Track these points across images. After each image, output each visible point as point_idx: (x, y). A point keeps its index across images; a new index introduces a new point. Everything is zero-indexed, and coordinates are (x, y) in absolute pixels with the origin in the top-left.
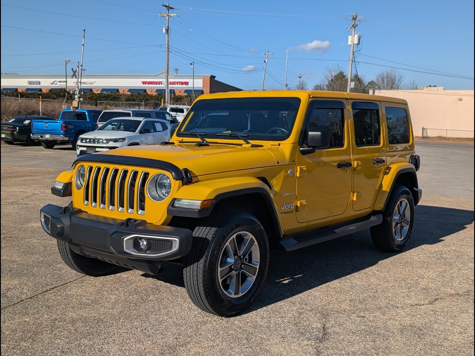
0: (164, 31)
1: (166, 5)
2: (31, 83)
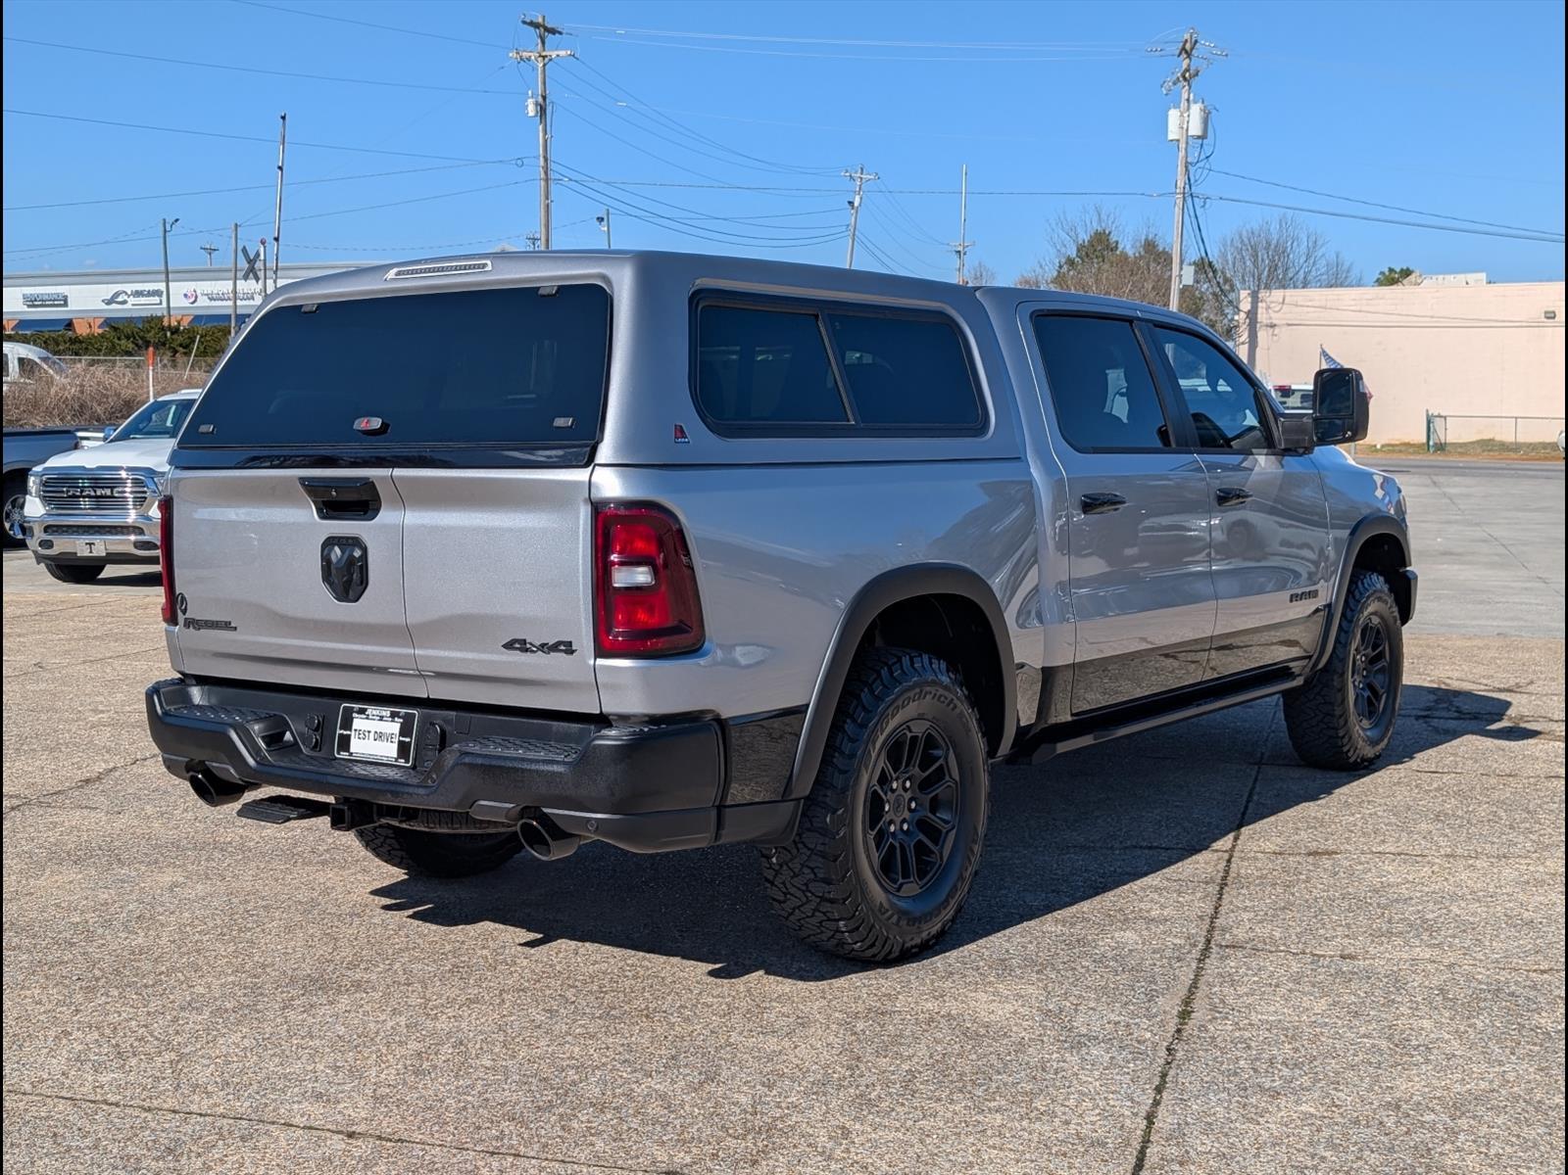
2: (36, 300)
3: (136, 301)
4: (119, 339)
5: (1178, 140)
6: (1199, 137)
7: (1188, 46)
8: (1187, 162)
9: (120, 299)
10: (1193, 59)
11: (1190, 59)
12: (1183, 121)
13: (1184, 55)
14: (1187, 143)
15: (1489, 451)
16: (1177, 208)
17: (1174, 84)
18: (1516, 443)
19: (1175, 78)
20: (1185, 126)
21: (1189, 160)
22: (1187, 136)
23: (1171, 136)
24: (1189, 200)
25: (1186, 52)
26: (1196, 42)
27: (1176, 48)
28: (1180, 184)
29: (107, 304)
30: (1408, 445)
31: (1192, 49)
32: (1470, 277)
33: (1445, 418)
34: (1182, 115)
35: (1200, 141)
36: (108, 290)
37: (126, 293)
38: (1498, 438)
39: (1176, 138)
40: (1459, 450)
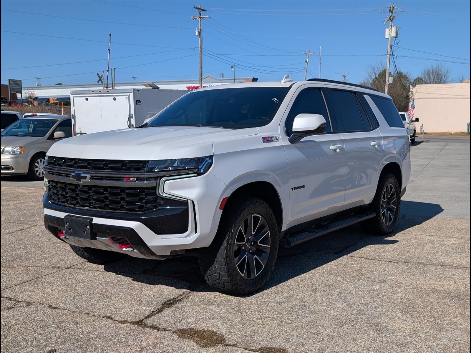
0: (197, 34)
1: (198, 7)
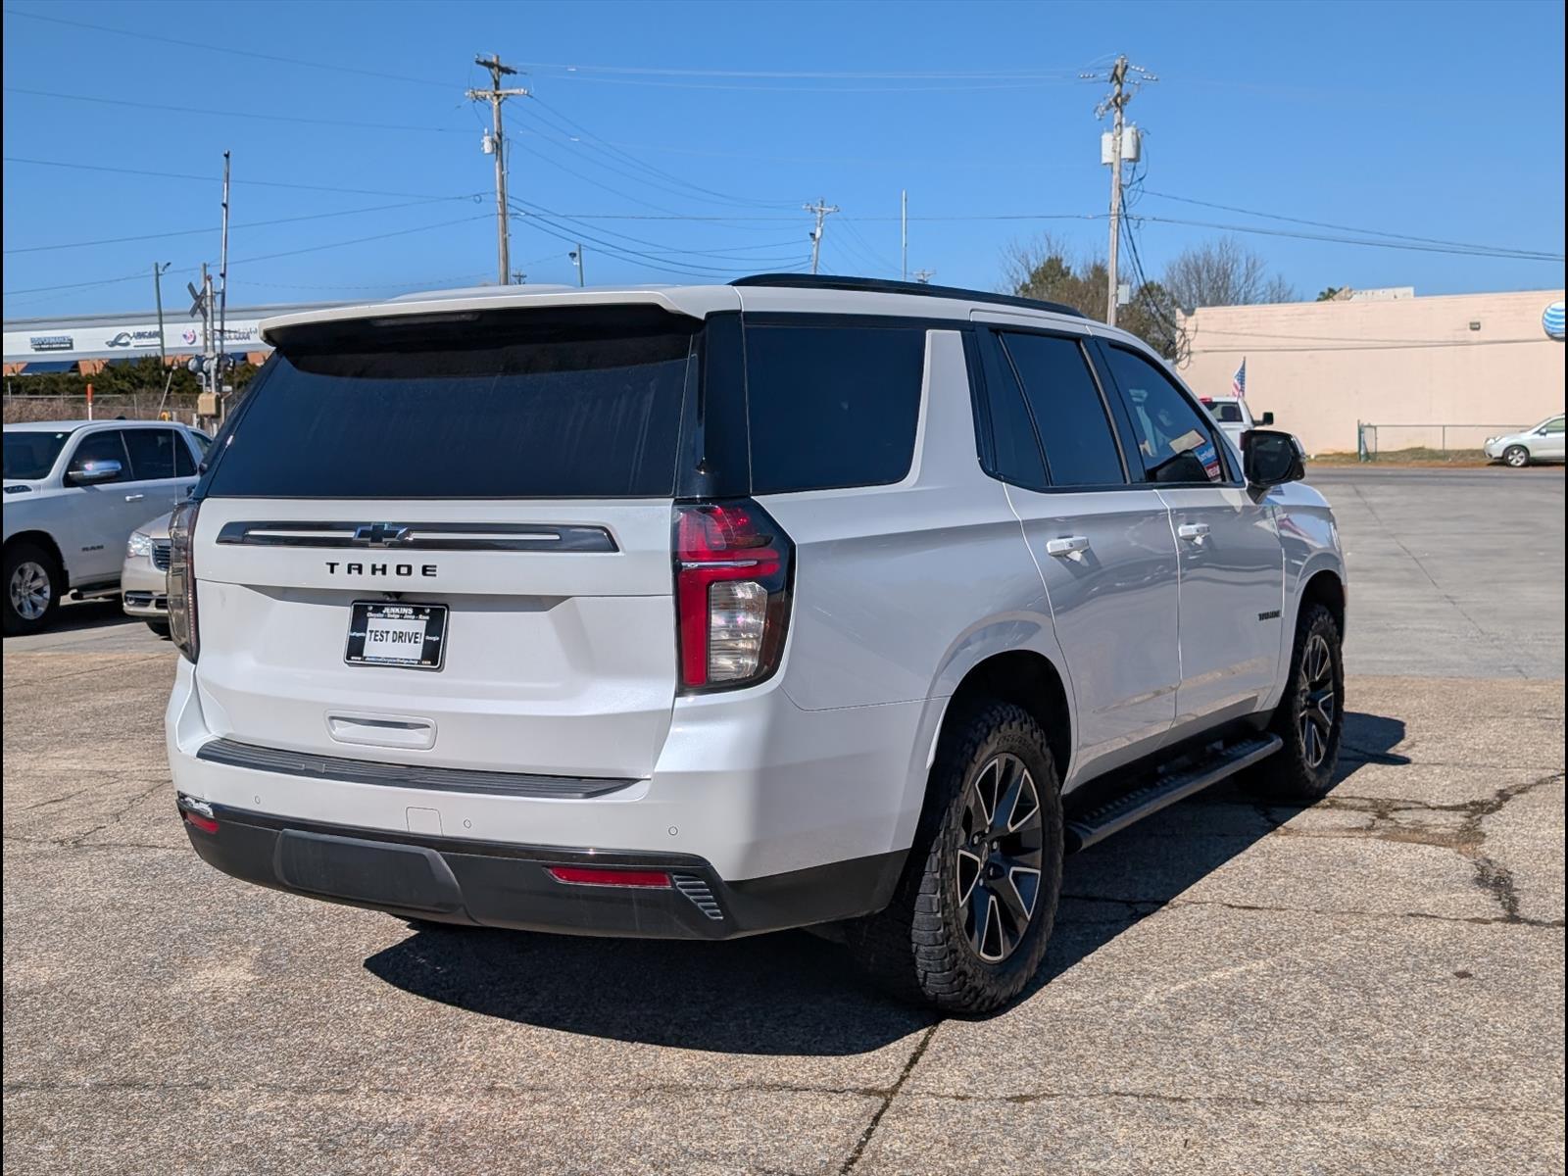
2: (43, 344)
3: (136, 342)
4: (116, 379)
5: (1112, 164)
6: (1130, 160)
7: (1119, 72)
8: (1120, 185)
9: (123, 341)
10: (1125, 84)
11: (1121, 85)
12: (1115, 146)
13: (1115, 82)
14: (1121, 166)
15: (1420, 459)
16: (1111, 230)
17: (1107, 109)
18: (1444, 451)
19: (1107, 103)
20: (1118, 149)
21: (1123, 182)
22: (1121, 160)
23: (1105, 160)
24: (1124, 221)
25: (1118, 79)
26: (1127, 67)
27: (1107, 75)
28: (1115, 206)
29: (110, 346)
30: (1341, 454)
31: (1123, 74)
32: (1400, 291)
33: (1375, 427)
34: (1115, 139)
35: (1133, 164)
36: (112, 333)
37: (129, 335)
38: (1428, 446)
39: (1110, 161)
40: (1391, 459)
